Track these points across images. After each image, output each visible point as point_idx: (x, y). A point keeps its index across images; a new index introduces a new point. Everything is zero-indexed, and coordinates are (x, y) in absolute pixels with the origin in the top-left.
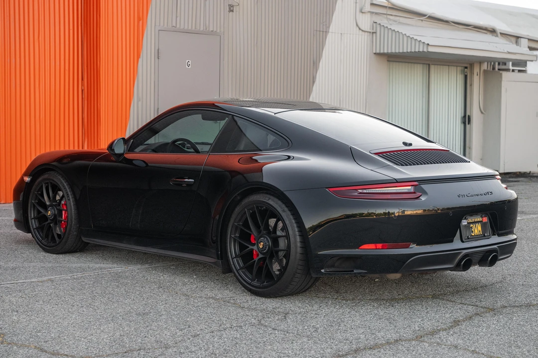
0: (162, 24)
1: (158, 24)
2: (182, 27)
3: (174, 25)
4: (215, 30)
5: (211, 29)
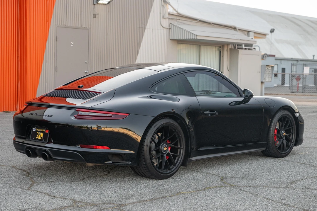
0: (58, 24)
1: (56, 24)
2: (69, 25)
3: (65, 24)
4: (86, 27)
5: (84, 26)
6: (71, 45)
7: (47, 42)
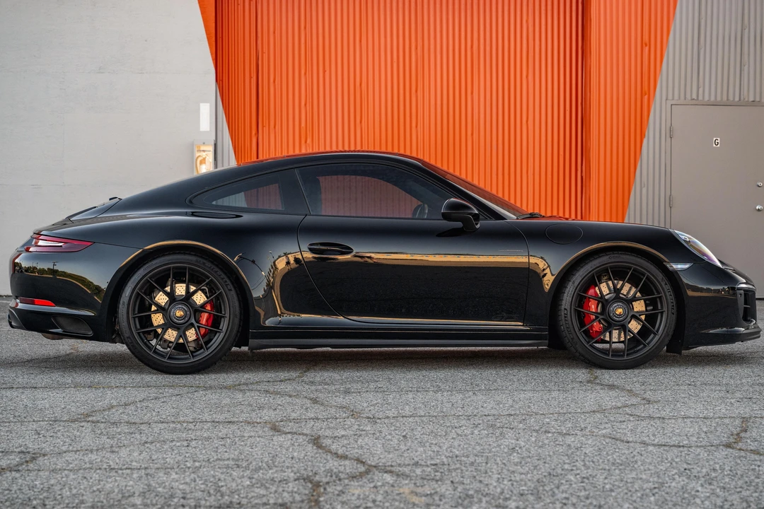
0: (676, 96)
1: (670, 97)
2: (707, 98)
3: (694, 96)
4: (758, 99)
5: (751, 99)
6: (714, 145)
7: (645, 141)
